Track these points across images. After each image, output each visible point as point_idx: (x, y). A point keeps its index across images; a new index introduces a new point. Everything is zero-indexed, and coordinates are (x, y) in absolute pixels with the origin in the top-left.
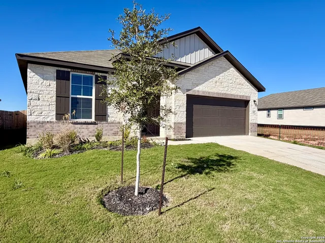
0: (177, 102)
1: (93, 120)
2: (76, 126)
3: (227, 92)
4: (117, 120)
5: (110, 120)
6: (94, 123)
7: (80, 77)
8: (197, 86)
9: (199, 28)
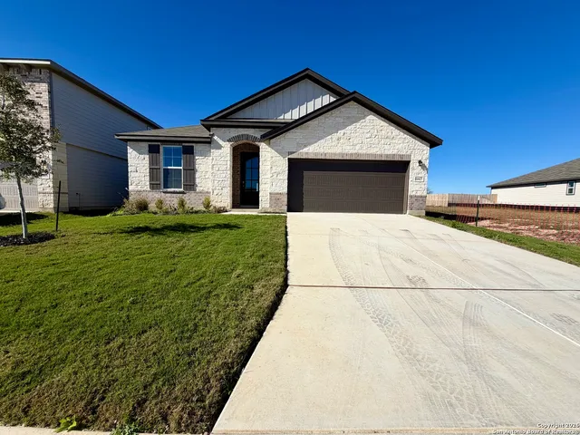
0: (274, 168)
1: (182, 190)
2: (167, 195)
3: (360, 151)
4: (206, 190)
5: (198, 189)
6: (183, 193)
7: (170, 149)
8: (305, 146)
9: (307, 69)
